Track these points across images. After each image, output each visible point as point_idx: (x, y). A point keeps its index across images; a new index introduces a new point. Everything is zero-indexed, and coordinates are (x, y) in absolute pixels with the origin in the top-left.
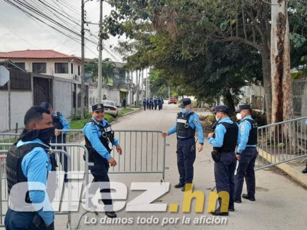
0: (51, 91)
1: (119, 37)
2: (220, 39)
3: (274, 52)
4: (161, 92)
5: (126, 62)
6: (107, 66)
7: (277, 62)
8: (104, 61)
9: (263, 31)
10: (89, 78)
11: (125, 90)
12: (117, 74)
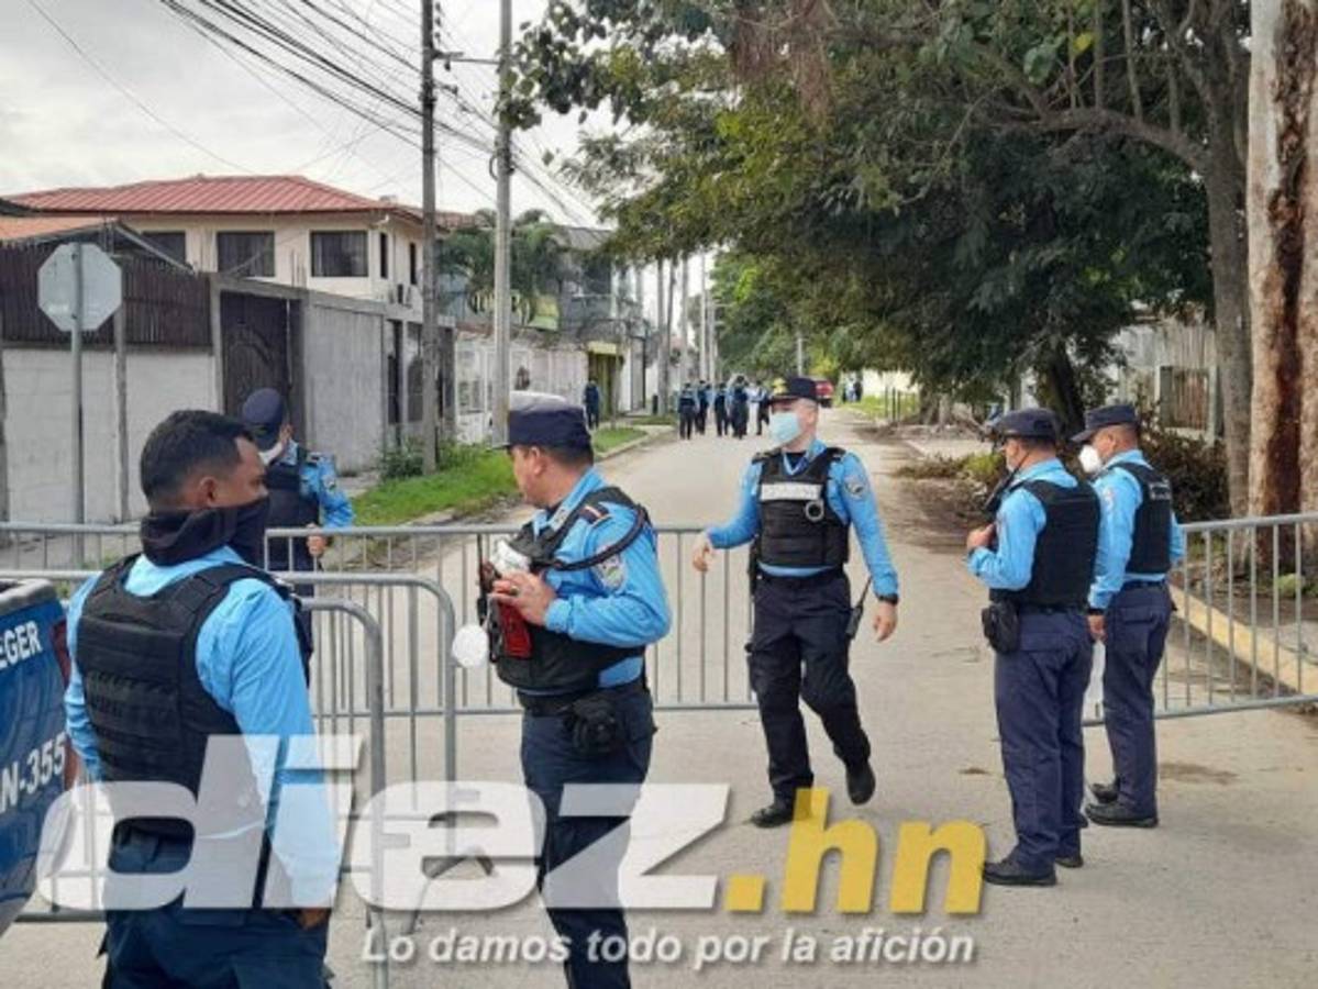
0: (298, 353)
1: (583, 118)
2: (1024, 119)
3: (1265, 173)
4: (764, 358)
5: (612, 225)
6: (533, 243)
7: (1274, 217)
8: (518, 223)
9: (1214, 84)
10: (455, 294)
11: (611, 349)
12: (573, 277)
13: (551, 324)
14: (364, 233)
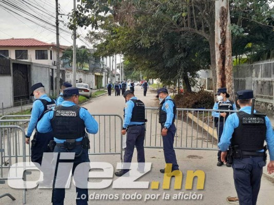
1: (85, 28)
2: (174, 29)
3: (218, 40)
5: (96, 49)
6: (83, 52)
7: (220, 49)
8: (80, 48)
9: (210, 23)
10: (67, 63)
13: (88, 69)
14: (47, 50)
